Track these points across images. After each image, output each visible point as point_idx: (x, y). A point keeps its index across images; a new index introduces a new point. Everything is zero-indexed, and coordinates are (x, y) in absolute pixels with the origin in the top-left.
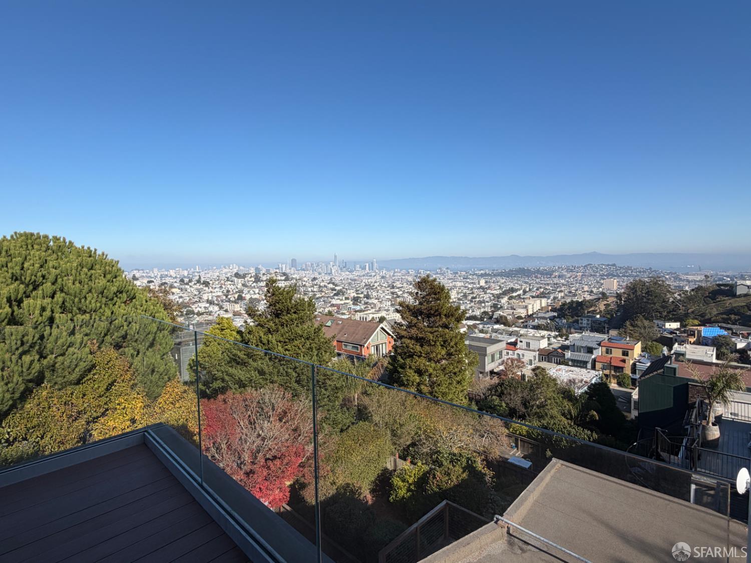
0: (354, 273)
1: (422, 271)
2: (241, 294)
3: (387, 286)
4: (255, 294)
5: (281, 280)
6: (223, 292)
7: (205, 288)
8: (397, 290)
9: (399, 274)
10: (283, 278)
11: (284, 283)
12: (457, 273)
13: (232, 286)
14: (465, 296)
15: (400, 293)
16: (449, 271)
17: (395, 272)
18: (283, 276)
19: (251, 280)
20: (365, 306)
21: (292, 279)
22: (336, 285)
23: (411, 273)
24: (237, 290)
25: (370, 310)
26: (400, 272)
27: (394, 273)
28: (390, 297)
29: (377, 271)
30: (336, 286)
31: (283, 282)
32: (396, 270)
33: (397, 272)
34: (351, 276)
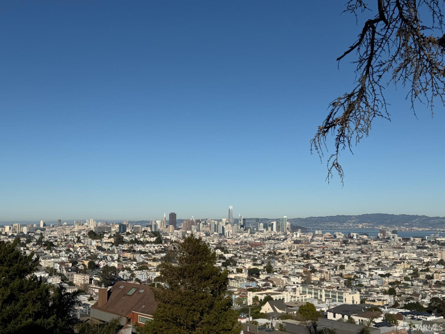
0: (255, 235)
1: (355, 234)
2: (93, 260)
3: (299, 254)
4: (113, 260)
5: (151, 243)
6: (69, 257)
7: (46, 252)
8: (313, 261)
9: (320, 239)
10: (154, 239)
11: (154, 247)
12: (408, 239)
13: (83, 249)
14: (415, 274)
15: (317, 266)
16: (396, 235)
17: (314, 235)
18: (153, 237)
19: (109, 240)
20: (264, 283)
21: (166, 241)
22: (227, 252)
23: (338, 237)
24: (89, 255)
25: (271, 289)
26: (322, 236)
27: (313, 237)
28: (301, 271)
29: (288, 233)
30: (225, 253)
31: (153, 245)
32: (317, 232)
33: (318, 235)
34: (250, 239)
